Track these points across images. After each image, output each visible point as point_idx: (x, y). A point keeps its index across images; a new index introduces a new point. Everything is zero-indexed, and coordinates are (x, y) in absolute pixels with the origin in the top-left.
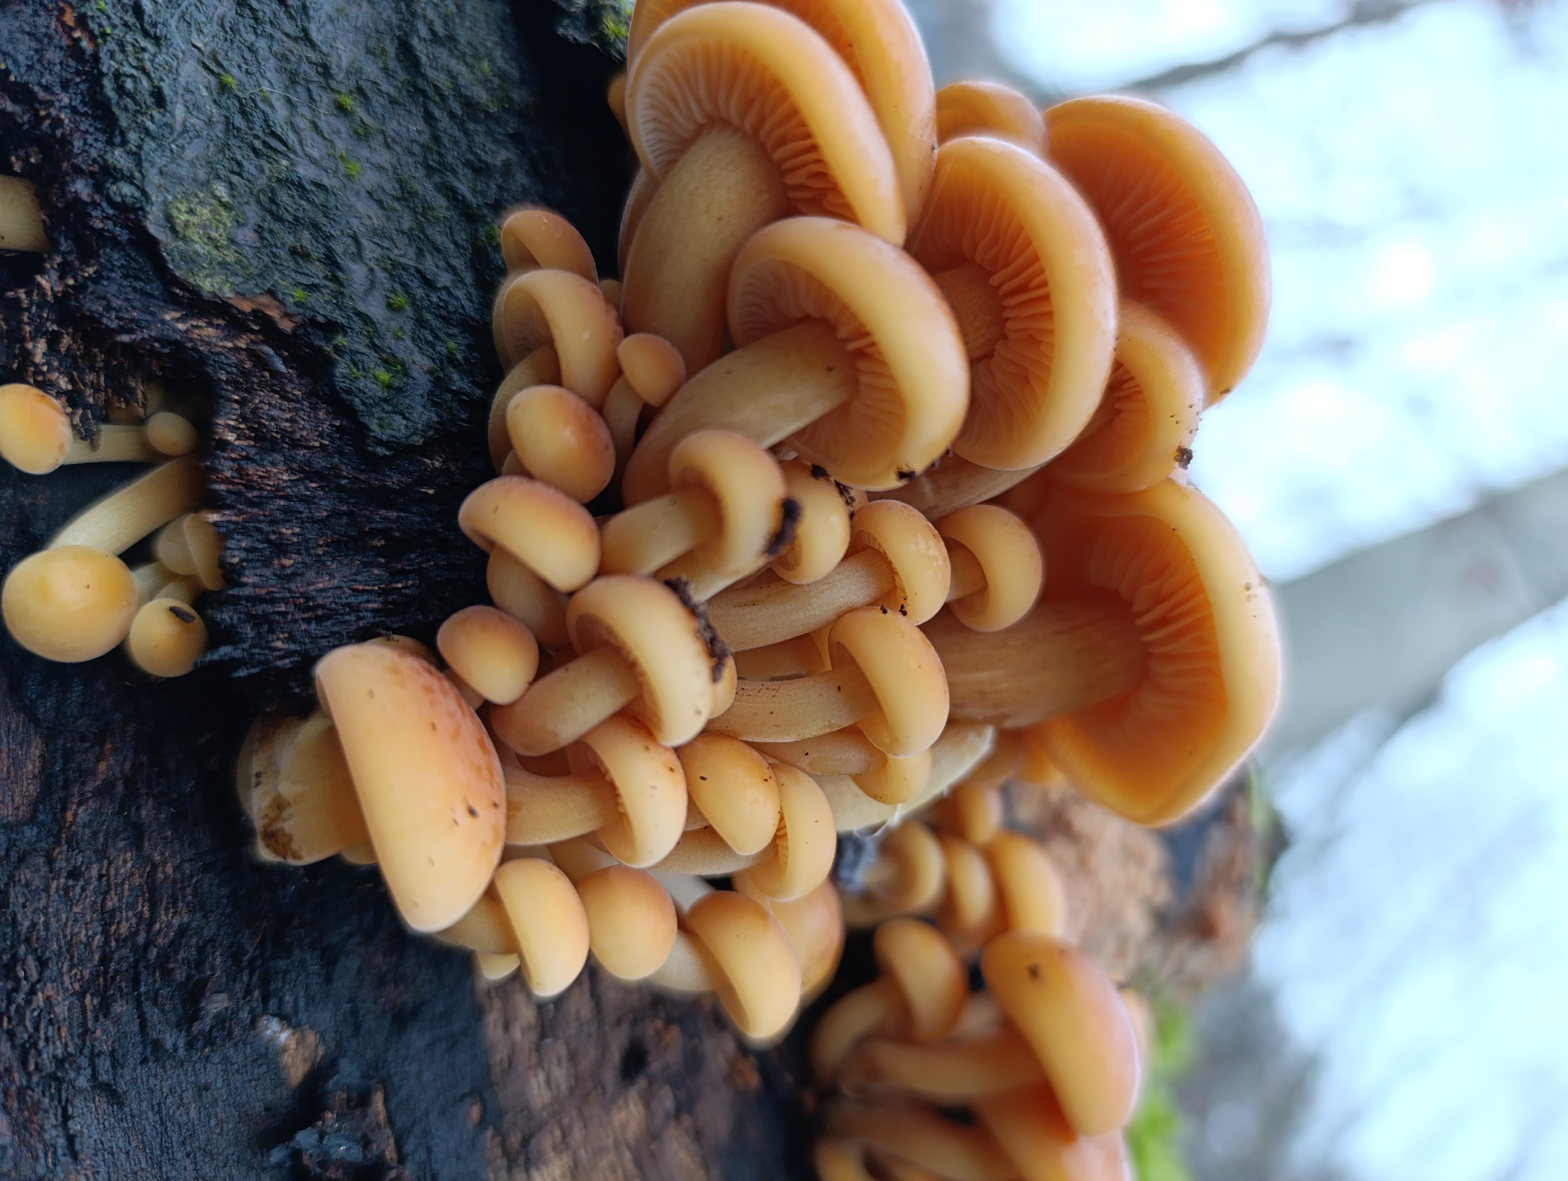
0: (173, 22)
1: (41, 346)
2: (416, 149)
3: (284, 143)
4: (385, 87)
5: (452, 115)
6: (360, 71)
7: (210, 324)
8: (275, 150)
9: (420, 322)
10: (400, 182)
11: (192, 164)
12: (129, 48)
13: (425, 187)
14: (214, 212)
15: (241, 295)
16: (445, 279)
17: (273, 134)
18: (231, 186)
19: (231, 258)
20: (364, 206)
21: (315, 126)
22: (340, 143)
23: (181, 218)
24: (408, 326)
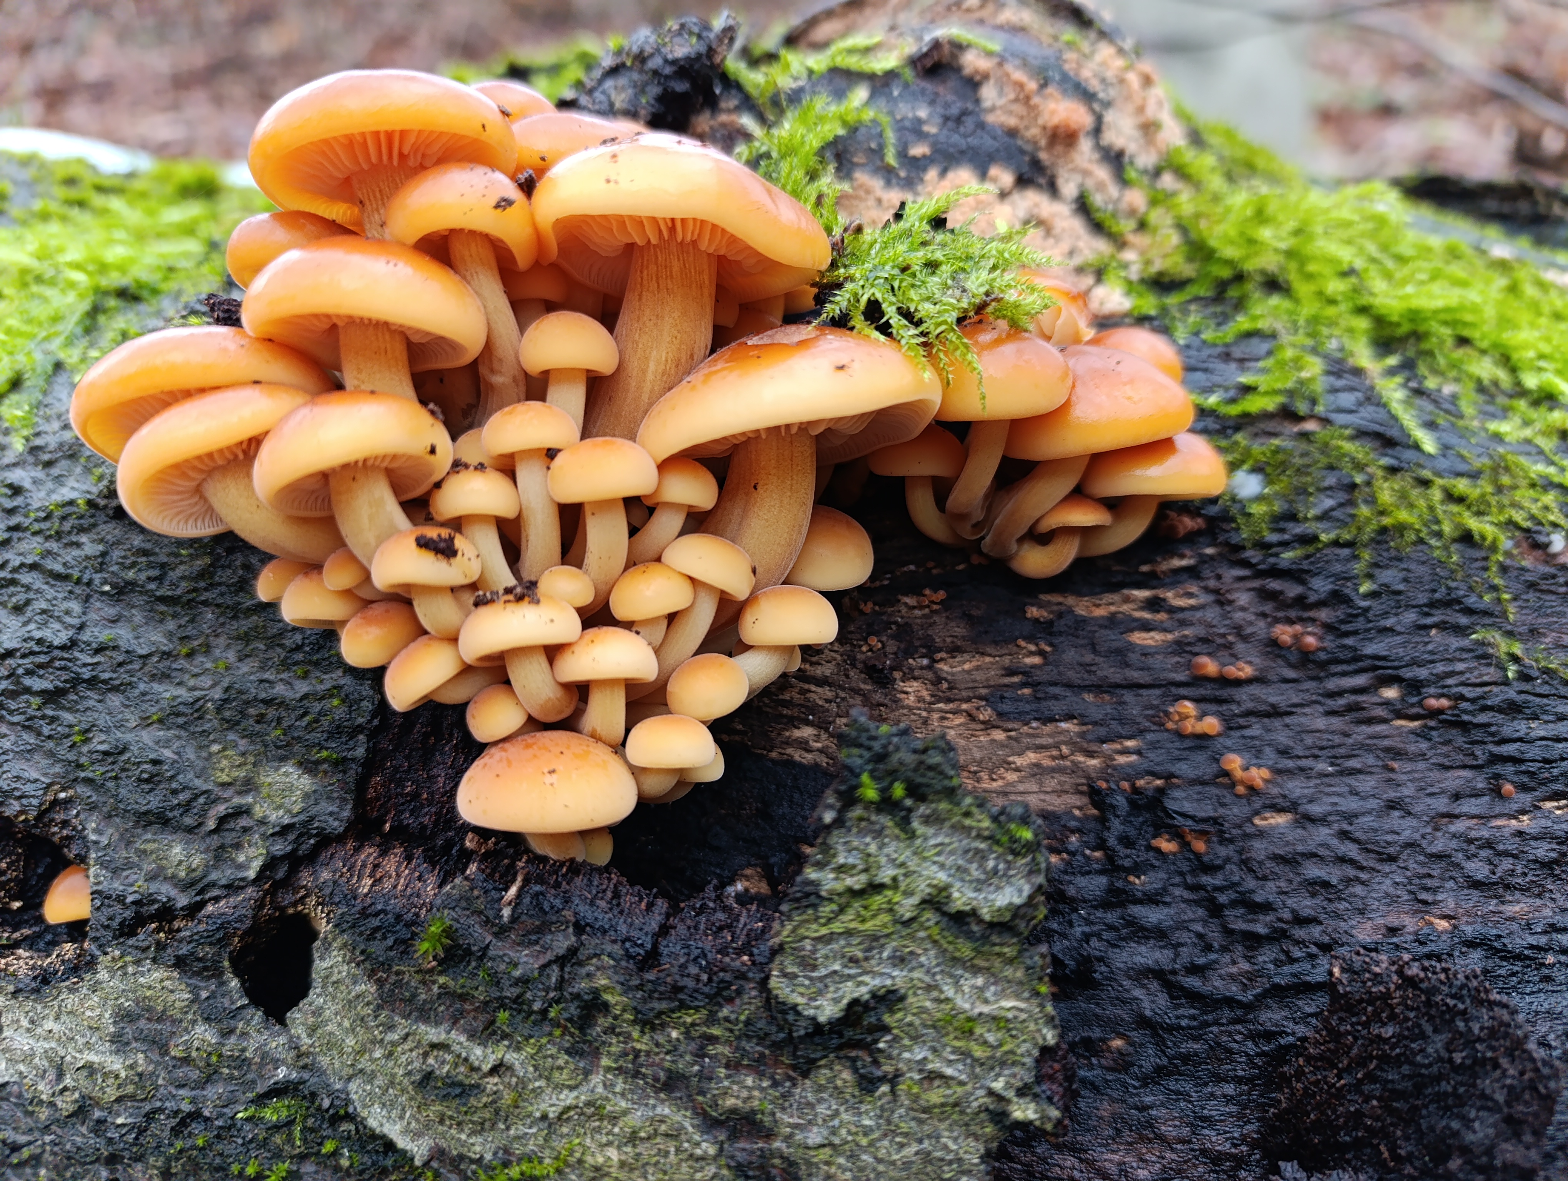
0: (117, 735)
2: (222, 620)
3: (200, 699)
5: (207, 589)
6: (171, 633)
8: (201, 707)
10: (238, 639)
11: (199, 757)
13: (244, 625)
14: (226, 757)
16: (298, 637)
17: (193, 704)
18: (214, 741)
19: (252, 759)
20: (245, 668)
21: (196, 675)
22: (209, 665)
23: (224, 777)
24: (317, 672)
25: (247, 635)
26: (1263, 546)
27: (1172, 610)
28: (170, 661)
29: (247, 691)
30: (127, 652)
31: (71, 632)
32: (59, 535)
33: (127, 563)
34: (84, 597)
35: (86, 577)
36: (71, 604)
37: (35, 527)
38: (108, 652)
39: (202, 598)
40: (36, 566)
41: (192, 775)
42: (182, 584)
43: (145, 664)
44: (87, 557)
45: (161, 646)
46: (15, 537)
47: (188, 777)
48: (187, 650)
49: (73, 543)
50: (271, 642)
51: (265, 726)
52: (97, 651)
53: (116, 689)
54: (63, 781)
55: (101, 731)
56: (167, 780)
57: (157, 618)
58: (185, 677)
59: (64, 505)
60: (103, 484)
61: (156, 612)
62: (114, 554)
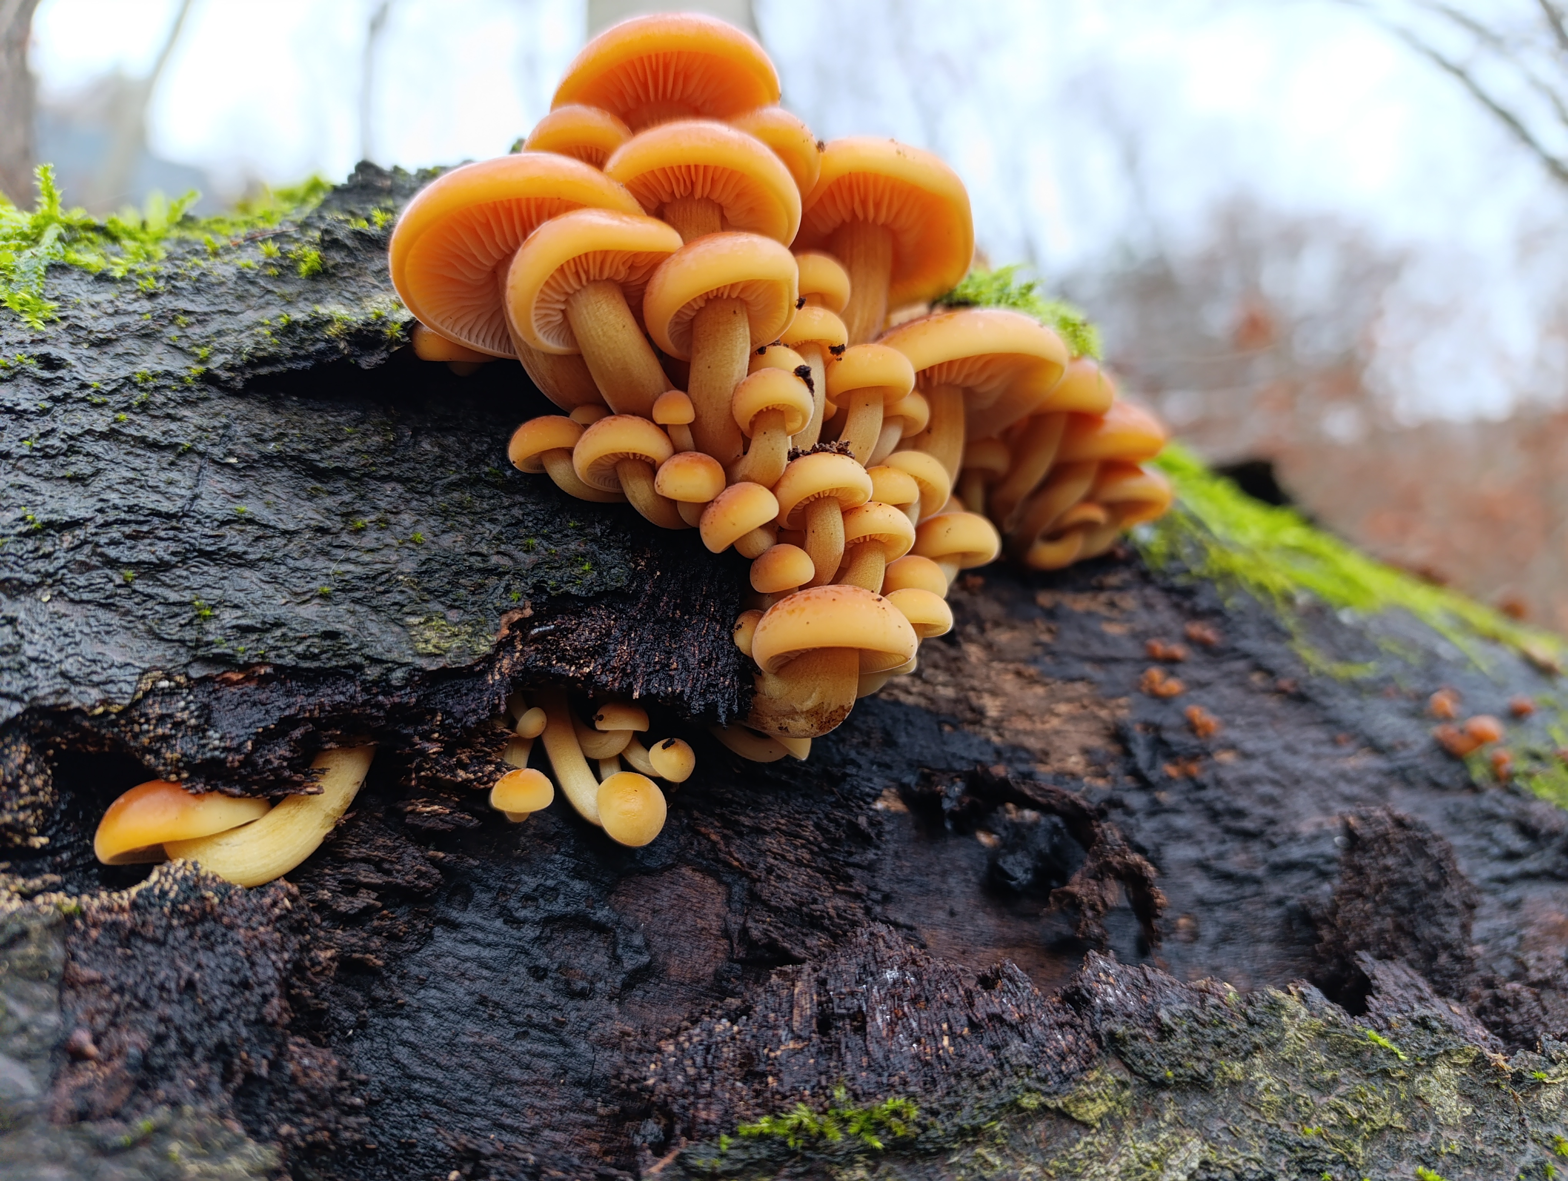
1: (462, 774)
2: (408, 496)
3: (384, 573)
4: (347, 498)
5: (390, 464)
6: (326, 510)
7: (501, 660)
8: (388, 580)
9: (547, 537)
11: (386, 632)
12: (279, 644)
14: (431, 628)
15: (496, 632)
16: (517, 512)
17: (374, 578)
18: (413, 613)
19: (470, 630)
20: (447, 540)
21: (372, 550)
22: (389, 540)
23: (430, 648)
24: (545, 544)
25: (445, 511)
26: (1163, 574)
27: (1122, 610)
28: (328, 538)
29: (455, 562)
30: (266, 526)
31: (180, 503)
32: (144, 407)
33: (266, 435)
34: (195, 468)
35: (201, 447)
36: (174, 475)
37: (97, 399)
38: (237, 527)
39: (383, 473)
40: (111, 435)
41: (380, 649)
42: (353, 458)
43: (290, 541)
44: (200, 428)
45: (313, 523)
46: (59, 410)
47: (376, 650)
48: (360, 524)
49: (169, 416)
50: (480, 517)
51: (483, 596)
52: (223, 523)
53: (252, 565)
54: (170, 666)
55: (236, 607)
56: (343, 656)
57: (304, 495)
58: (353, 555)
59: (155, 376)
60: (220, 359)
61: (304, 489)
62: (238, 429)
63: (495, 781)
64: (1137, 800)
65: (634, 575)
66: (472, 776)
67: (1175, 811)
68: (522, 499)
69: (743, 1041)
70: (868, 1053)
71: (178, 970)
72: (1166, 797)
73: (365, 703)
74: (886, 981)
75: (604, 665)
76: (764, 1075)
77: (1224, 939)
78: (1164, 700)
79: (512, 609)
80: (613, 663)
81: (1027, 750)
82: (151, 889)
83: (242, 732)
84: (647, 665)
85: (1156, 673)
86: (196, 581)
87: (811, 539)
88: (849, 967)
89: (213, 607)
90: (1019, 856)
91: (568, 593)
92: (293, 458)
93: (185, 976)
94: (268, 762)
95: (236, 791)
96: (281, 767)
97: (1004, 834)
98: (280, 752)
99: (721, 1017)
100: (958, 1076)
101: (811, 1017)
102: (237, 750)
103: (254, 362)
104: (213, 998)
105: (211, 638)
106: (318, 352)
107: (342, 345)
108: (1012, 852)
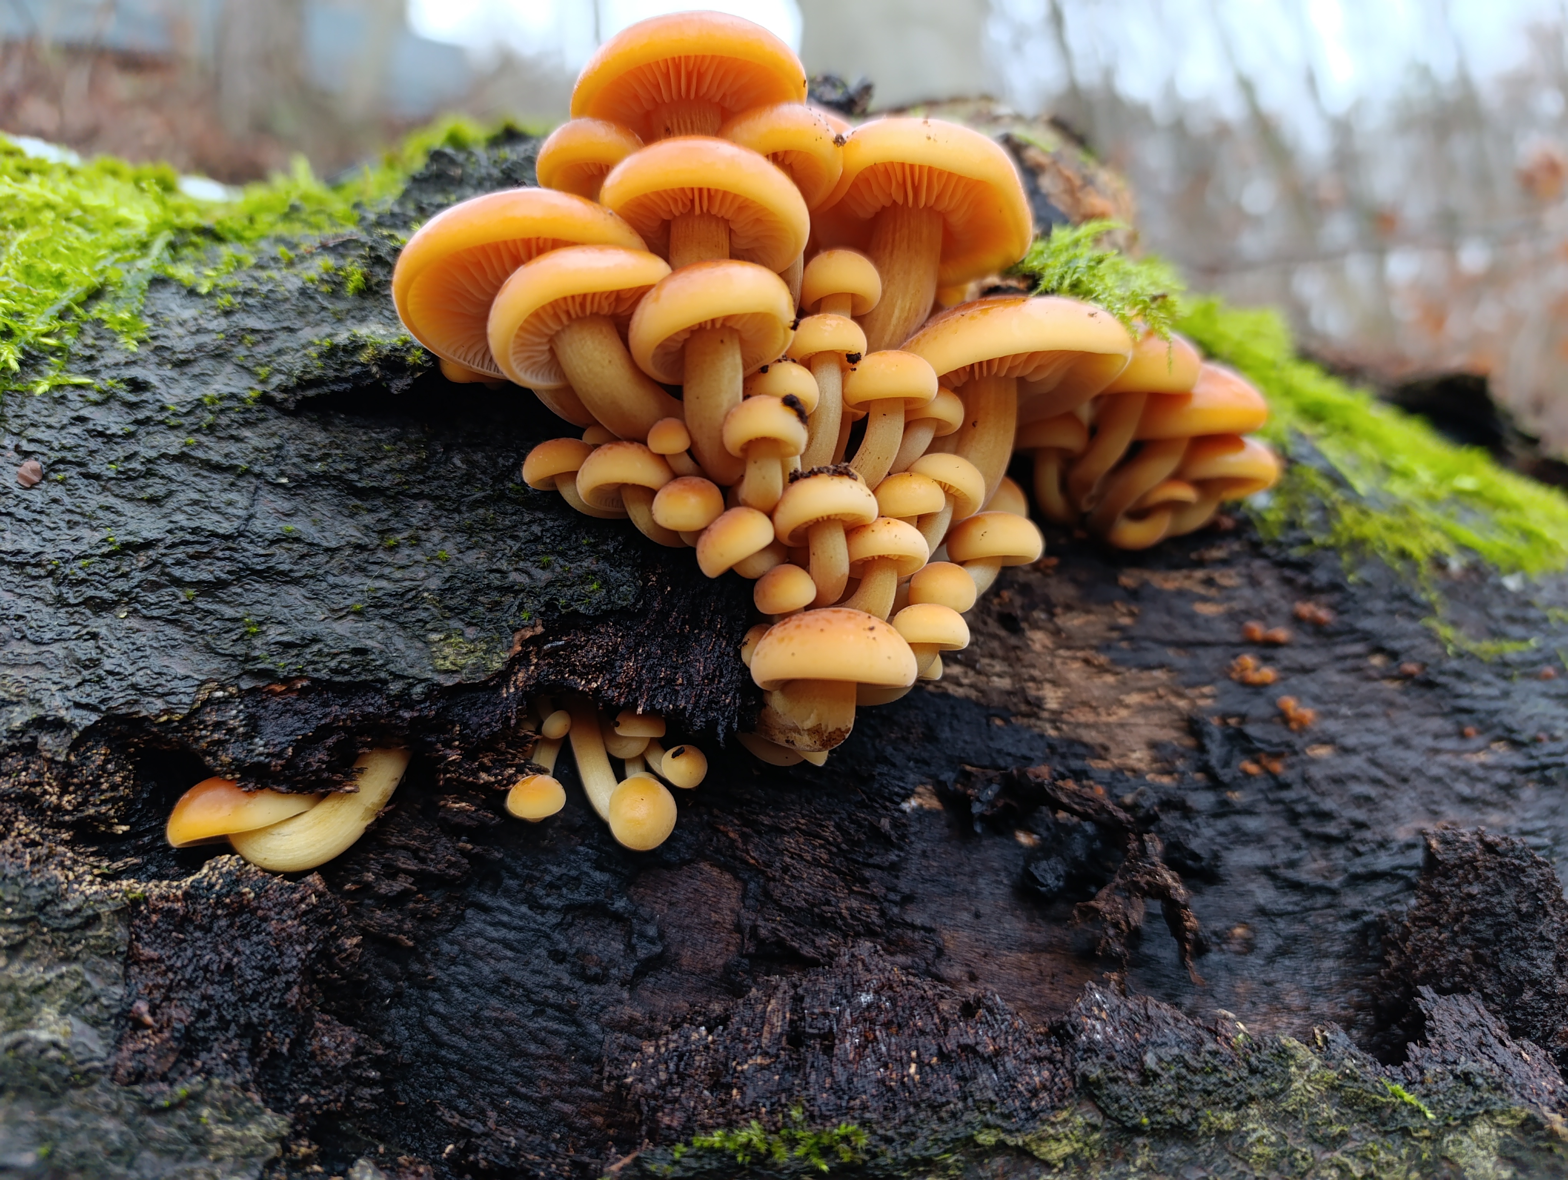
0: (301, 627)
1: (484, 777)
2: (437, 513)
3: (411, 590)
4: (384, 515)
5: (421, 482)
6: (367, 527)
7: (516, 674)
8: (414, 597)
9: (562, 554)
10: (457, 531)
11: (410, 647)
12: (316, 659)
13: (467, 518)
14: (450, 645)
15: (510, 647)
16: (536, 529)
17: (403, 595)
18: (434, 630)
19: (484, 647)
20: (470, 558)
21: (403, 567)
22: (419, 557)
23: (448, 664)
24: (562, 562)
25: (471, 527)
26: (1278, 545)
27: (1221, 588)
28: (365, 555)
29: (476, 580)
30: (311, 544)
31: (236, 523)
32: (212, 428)
33: (313, 455)
34: (252, 489)
35: (257, 469)
36: (233, 496)
37: (173, 421)
38: (285, 545)
39: (415, 491)
40: (181, 458)
41: (404, 665)
42: (389, 477)
43: (332, 558)
44: (256, 449)
45: (353, 540)
46: (142, 431)
47: (399, 666)
48: (392, 542)
49: (232, 437)
50: (502, 534)
51: (499, 614)
52: (272, 543)
53: (296, 582)
54: (223, 678)
55: (280, 623)
56: (371, 671)
57: (346, 512)
58: (387, 571)
59: (221, 398)
60: (277, 380)
61: (346, 506)
62: (291, 449)
63: (514, 783)
64: (1203, 800)
65: (643, 592)
66: (492, 779)
67: (1248, 811)
68: (541, 516)
69: (716, 1051)
70: (832, 1075)
71: (220, 954)
72: (1237, 797)
73: (390, 715)
74: (860, 1003)
75: (610, 681)
76: (729, 1087)
77: (1282, 952)
78: (1258, 688)
79: (524, 627)
80: (619, 680)
81: (1085, 745)
82: (200, 881)
83: (283, 739)
84: (653, 681)
85: (1249, 660)
86: (248, 598)
87: (813, 560)
88: (827, 985)
89: (260, 623)
90: (1053, 861)
91: (576, 612)
92: (335, 478)
93: (225, 960)
94: (309, 764)
95: (283, 788)
96: (319, 769)
97: (1045, 834)
98: (318, 757)
99: (701, 1025)
100: (917, 1106)
101: (781, 1034)
102: (279, 755)
103: (303, 384)
104: (247, 982)
105: (257, 653)
106: (354, 375)
107: (374, 369)
108: (1047, 858)
